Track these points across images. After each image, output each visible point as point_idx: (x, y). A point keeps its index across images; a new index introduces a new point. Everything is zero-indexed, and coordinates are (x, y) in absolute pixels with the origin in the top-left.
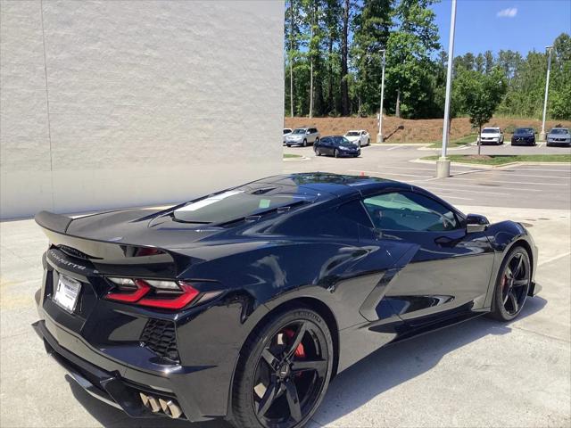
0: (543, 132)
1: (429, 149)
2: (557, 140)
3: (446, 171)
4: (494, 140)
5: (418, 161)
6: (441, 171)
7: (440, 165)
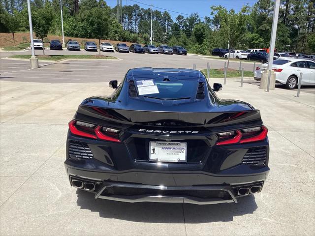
0: (64, 43)
1: (3, 51)
2: (73, 47)
3: (37, 64)
4: (40, 46)
5: (7, 58)
6: (34, 65)
7: (32, 61)
